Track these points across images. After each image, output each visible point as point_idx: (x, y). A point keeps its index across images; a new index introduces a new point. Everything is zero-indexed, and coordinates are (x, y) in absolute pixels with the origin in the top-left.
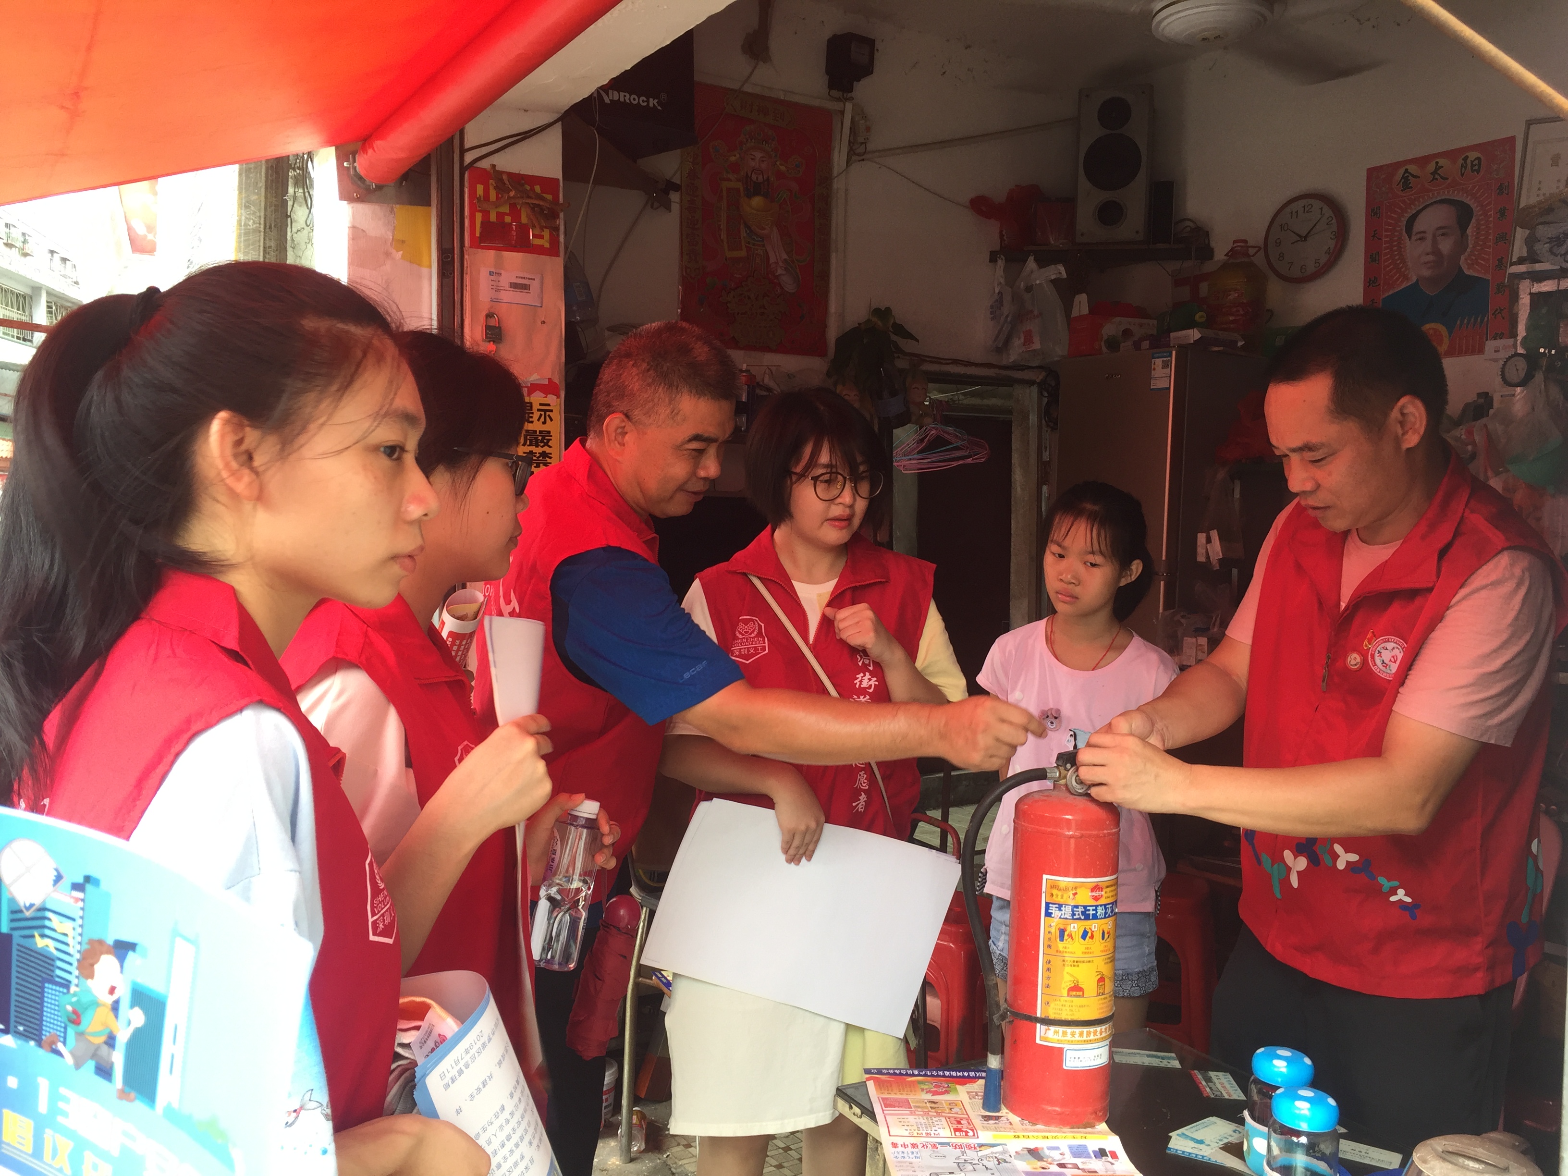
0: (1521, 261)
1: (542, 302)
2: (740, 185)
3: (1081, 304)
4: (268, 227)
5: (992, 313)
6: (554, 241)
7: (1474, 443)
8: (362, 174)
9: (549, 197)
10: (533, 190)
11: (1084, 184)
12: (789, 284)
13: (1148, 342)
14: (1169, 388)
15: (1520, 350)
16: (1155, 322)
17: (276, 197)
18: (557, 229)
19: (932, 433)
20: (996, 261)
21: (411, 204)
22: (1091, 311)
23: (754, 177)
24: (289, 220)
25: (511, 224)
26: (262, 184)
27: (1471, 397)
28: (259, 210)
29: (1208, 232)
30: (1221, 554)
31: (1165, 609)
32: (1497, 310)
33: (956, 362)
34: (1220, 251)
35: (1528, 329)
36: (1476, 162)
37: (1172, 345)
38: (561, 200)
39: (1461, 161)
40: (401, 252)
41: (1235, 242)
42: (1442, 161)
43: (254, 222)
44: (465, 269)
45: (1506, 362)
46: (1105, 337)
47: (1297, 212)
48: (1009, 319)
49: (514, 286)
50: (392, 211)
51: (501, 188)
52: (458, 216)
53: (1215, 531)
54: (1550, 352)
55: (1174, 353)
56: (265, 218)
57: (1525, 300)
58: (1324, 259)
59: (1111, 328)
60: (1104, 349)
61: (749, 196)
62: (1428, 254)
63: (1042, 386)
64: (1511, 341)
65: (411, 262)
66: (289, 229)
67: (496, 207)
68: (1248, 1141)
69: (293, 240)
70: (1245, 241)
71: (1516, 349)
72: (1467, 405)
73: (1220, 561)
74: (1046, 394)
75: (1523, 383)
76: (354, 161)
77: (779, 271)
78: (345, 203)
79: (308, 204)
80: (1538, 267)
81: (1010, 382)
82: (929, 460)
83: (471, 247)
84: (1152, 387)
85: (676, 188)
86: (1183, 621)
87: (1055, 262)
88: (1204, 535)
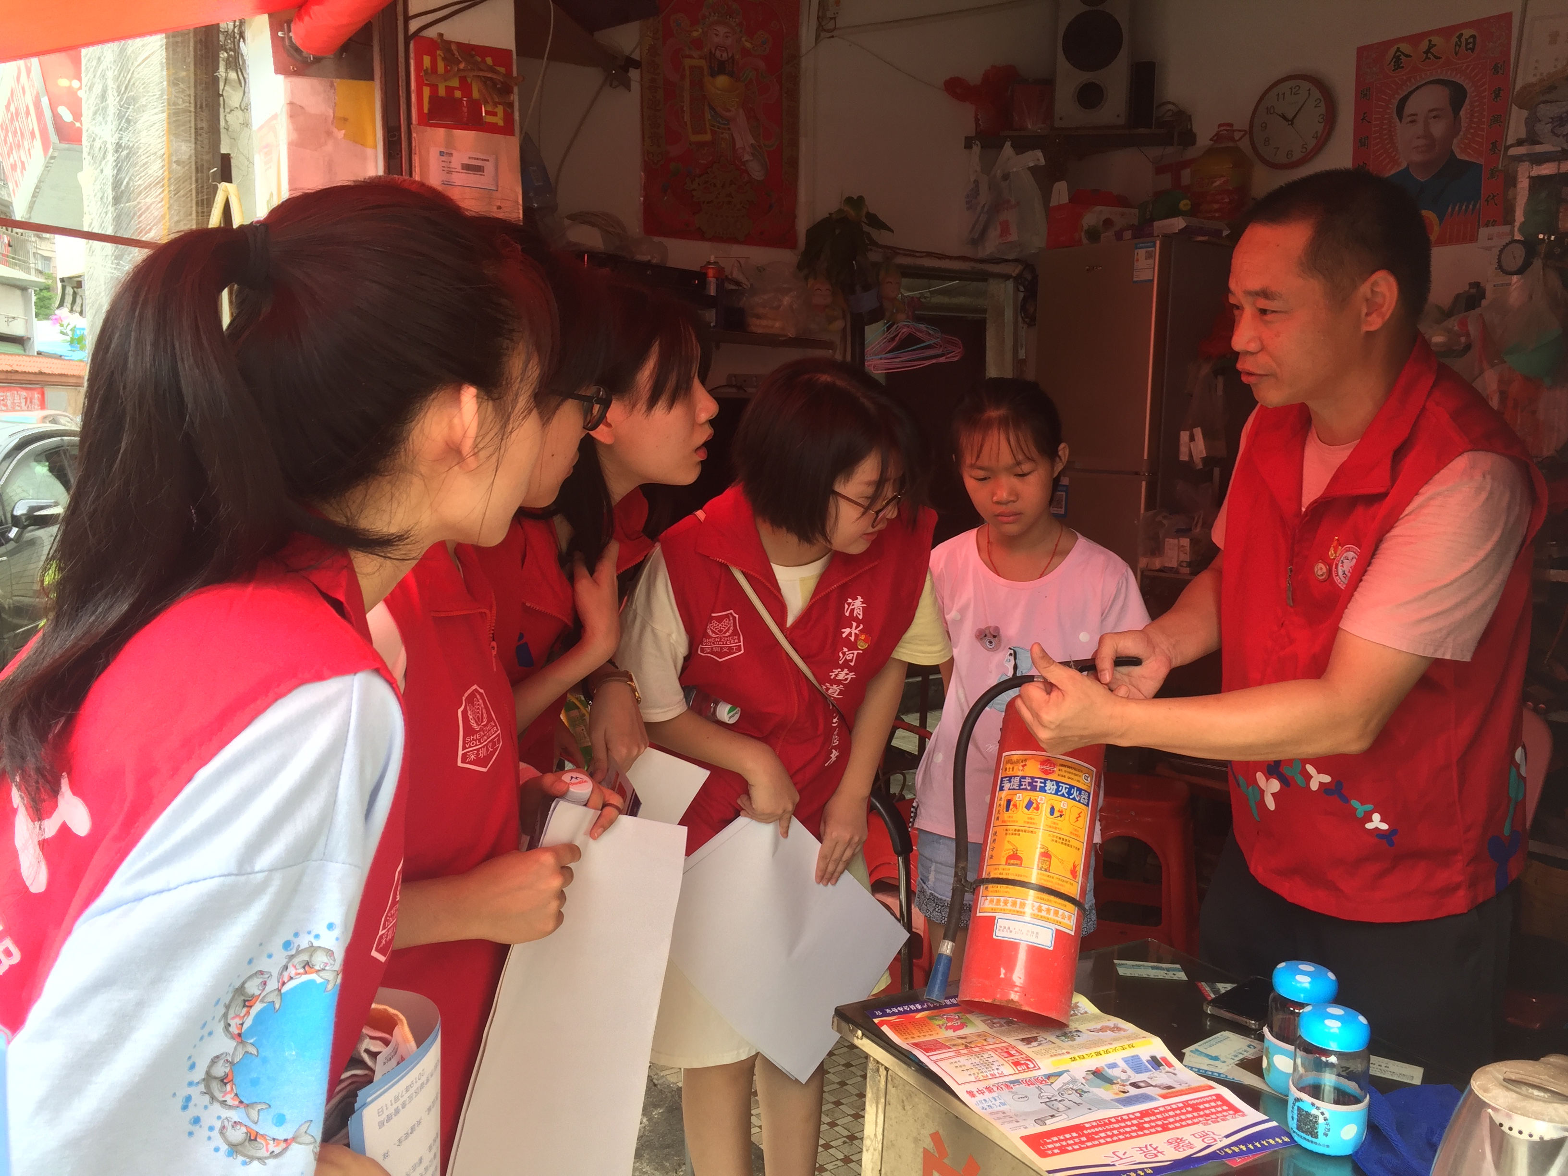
0: (1520, 143)
1: (497, 186)
2: (703, 63)
3: (1061, 193)
4: (199, 106)
5: (967, 203)
6: (508, 118)
7: (1468, 335)
8: (298, 45)
9: (502, 70)
10: (484, 61)
11: (1063, 64)
12: (757, 171)
13: (1130, 231)
14: (1153, 280)
15: (1518, 236)
16: (1137, 211)
17: (206, 74)
18: (511, 105)
19: (904, 330)
20: (971, 148)
21: (350, 79)
22: (1071, 200)
23: (718, 54)
24: (221, 98)
25: (461, 100)
26: (190, 60)
27: (1462, 287)
28: (189, 88)
29: (1190, 116)
30: (1204, 451)
31: (1147, 508)
32: (1490, 196)
33: (930, 255)
34: (1204, 136)
35: (1526, 214)
36: (1471, 40)
37: (1155, 234)
38: (515, 74)
39: (1455, 39)
40: (343, 132)
41: (1220, 125)
42: (1436, 40)
43: (184, 102)
44: (413, 148)
45: (1501, 251)
46: (1085, 227)
47: (1284, 94)
48: (985, 209)
49: (467, 167)
50: (332, 85)
51: (450, 59)
52: (404, 90)
53: (1199, 428)
54: (1549, 238)
55: (1158, 242)
56: (195, 97)
57: (1523, 184)
58: (1312, 143)
59: (1091, 218)
60: (1085, 241)
61: (713, 75)
62: (1419, 138)
63: (1018, 279)
64: (1506, 228)
65: (356, 142)
66: (221, 110)
67: (445, 81)
68: (1268, 1059)
69: (226, 121)
70: (1231, 125)
71: (1513, 236)
72: (1458, 296)
73: (1205, 460)
74: (1022, 288)
75: (1520, 271)
76: (290, 31)
77: (747, 157)
78: (281, 78)
79: (242, 82)
80: (1538, 149)
81: (984, 277)
82: (902, 359)
83: (419, 124)
84: (1135, 279)
85: (637, 64)
86: (1165, 522)
87: (1033, 148)
88: (1188, 433)
